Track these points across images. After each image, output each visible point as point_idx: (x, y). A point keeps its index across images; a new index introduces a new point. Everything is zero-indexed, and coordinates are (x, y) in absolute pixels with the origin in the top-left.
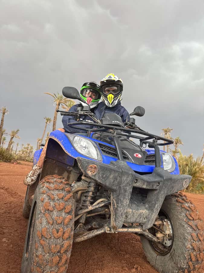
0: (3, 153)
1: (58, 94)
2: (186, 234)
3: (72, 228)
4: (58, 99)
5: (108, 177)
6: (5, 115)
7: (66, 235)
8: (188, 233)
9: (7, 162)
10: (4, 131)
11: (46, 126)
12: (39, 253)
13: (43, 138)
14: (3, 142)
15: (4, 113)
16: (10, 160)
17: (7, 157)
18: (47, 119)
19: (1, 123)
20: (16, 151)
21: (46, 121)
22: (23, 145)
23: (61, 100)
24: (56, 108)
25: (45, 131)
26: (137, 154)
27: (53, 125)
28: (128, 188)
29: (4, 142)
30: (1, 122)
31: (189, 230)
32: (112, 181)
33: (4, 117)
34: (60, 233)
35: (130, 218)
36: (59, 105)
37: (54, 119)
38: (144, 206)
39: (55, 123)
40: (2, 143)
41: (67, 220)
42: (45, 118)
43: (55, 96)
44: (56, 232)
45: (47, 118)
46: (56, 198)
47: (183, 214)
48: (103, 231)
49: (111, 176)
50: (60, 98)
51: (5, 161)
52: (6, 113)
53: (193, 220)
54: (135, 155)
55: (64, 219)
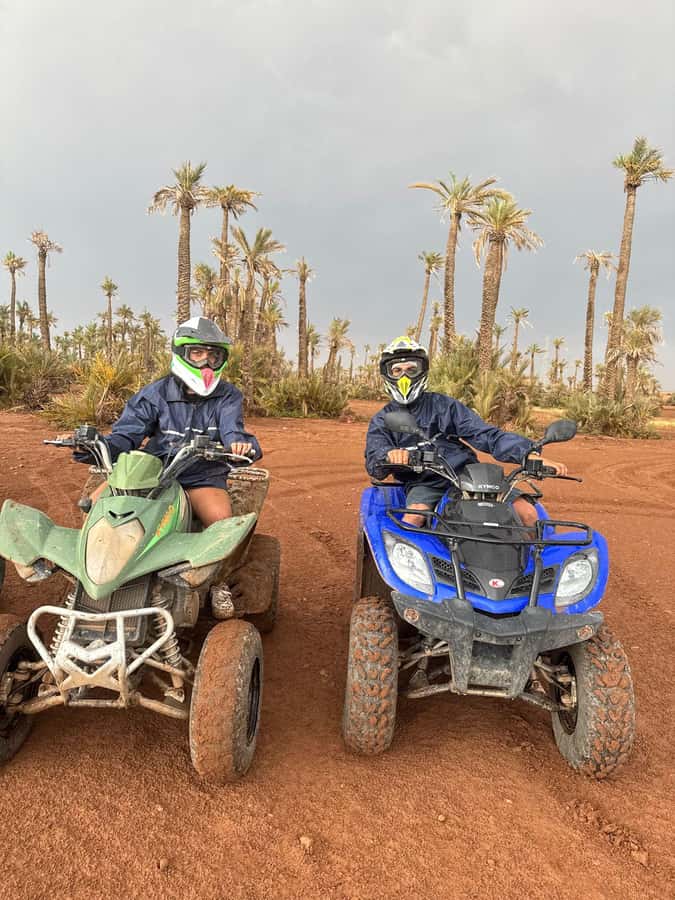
0: (317, 394)
1: (453, 176)
2: (589, 708)
3: (392, 684)
4: (456, 195)
5: (433, 627)
6: (306, 284)
7: (383, 694)
8: (592, 707)
9: (329, 418)
10: (311, 331)
11: (428, 281)
12: (353, 710)
13: (421, 323)
14: (313, 349)
15: (303, 279)
16: (336, 410)
17: (328, 403)
18: (428, 260)
19: (301, 309)
20: (351, 370)
21: (426, 265)
22: (368, 348)
23: (463, 199)
24: (452, 229)
25: (425, 298)
26: (495, 580)
27: (446, 289)
28: (465, 644)
29: (316, 348)
30: (299, 306)
31: (596, 702)
32: (442, 632)
33: (304, 289)
34: (375, 691)
35: (480, 679)
36: (459, 216)
37: (447, 269)
38: (506, 662)
39: (450, 283)
40: (310, 353)
41: (383, 675)
42: (422, 255)
43: (443, 191)
44: (369, 689)
45: (428, 255)
46: (370, 643)
47: (591, 675)
48: (447, 689)
49: (440, 626)
50: (460, 190)
51: (324, 415)
52: (308, 279)
53: (605, 686)
54: (491, 583)
55: (380, 672)
